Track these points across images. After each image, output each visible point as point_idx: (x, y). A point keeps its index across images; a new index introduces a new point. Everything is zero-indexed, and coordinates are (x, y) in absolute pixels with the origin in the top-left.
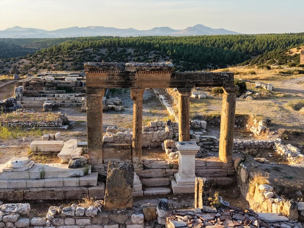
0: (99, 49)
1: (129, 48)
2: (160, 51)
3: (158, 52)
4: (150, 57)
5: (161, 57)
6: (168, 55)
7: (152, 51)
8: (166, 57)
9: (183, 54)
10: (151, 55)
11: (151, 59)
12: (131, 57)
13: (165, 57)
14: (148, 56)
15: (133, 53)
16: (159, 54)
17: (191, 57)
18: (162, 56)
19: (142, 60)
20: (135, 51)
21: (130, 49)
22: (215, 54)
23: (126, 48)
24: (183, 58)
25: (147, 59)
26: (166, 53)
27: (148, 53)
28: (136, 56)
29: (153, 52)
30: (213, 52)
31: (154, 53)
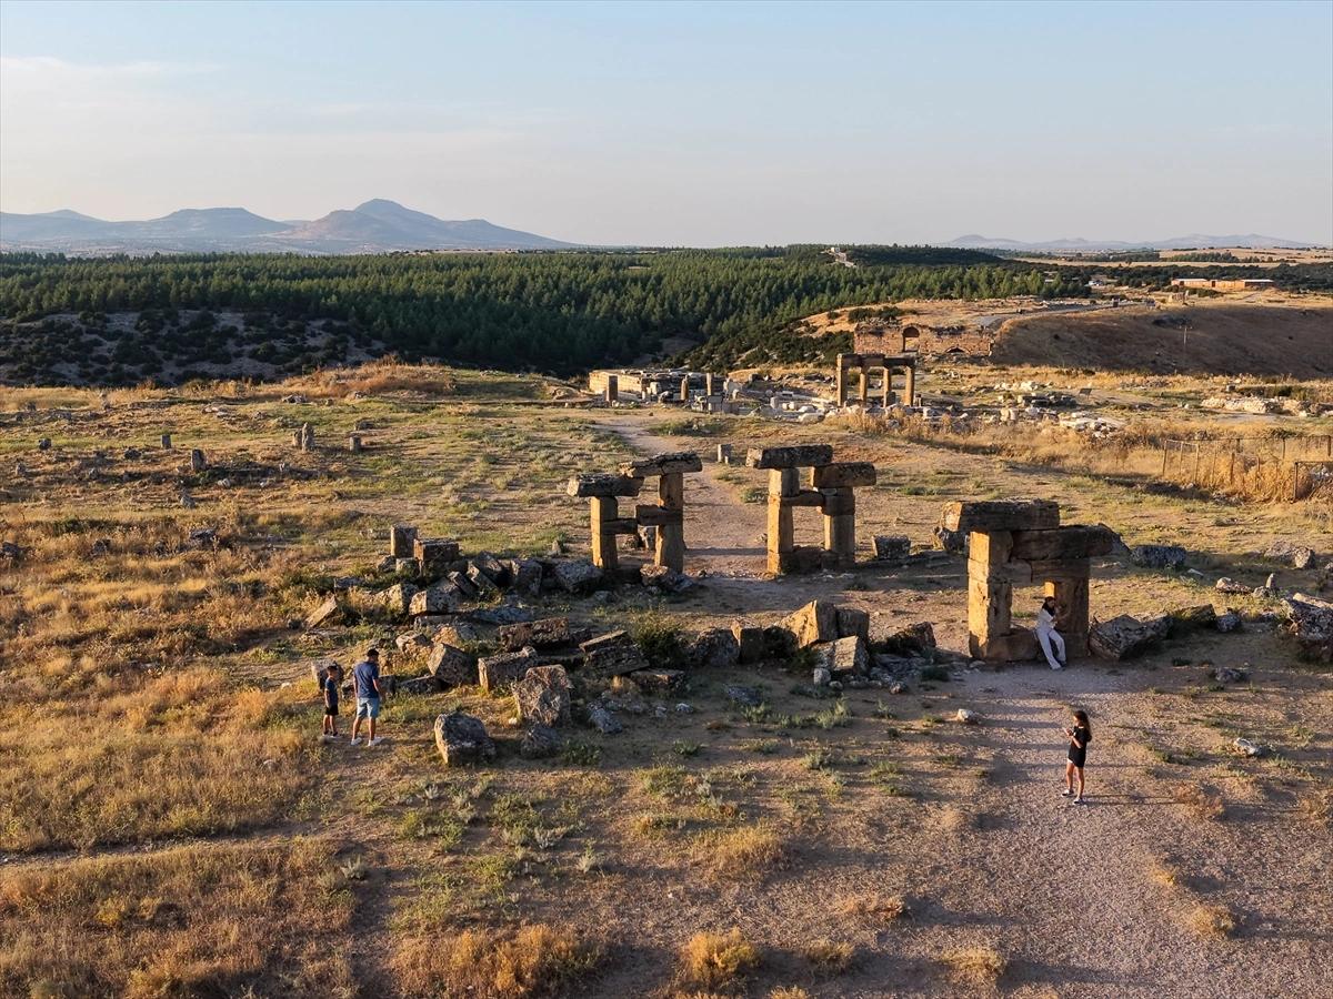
0: (107, 315)
1: (222, 309)
2: (346, 319)
3: (337, 323)
4: (311, 342)
5: (352, 343)
6: (378, 337)
7: (313, 319)
8: (373, 341)
9: (433, 331)
10: (313, 335)
11: (316, 349)
12: (239, 344)
13: (368, 344)
14: (304, 339)
15: (241, 328)
16: (346, 330)
17: (461, 342)
18: (358, 338)
19: (286, 354)
20: (248, 323)
21: (229, 315)
22: (540, 331)
23: (210, 309)
24: (434, 345)
25: (301, 350)
26: (368, 330)
27: (300, 330)
28: (258, 339)
29: (322, 322)
30: (531, 323)
31: (327, 328)
